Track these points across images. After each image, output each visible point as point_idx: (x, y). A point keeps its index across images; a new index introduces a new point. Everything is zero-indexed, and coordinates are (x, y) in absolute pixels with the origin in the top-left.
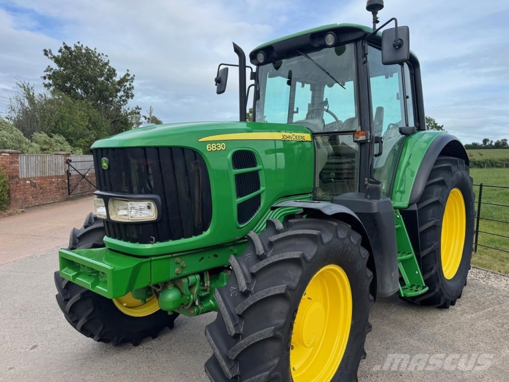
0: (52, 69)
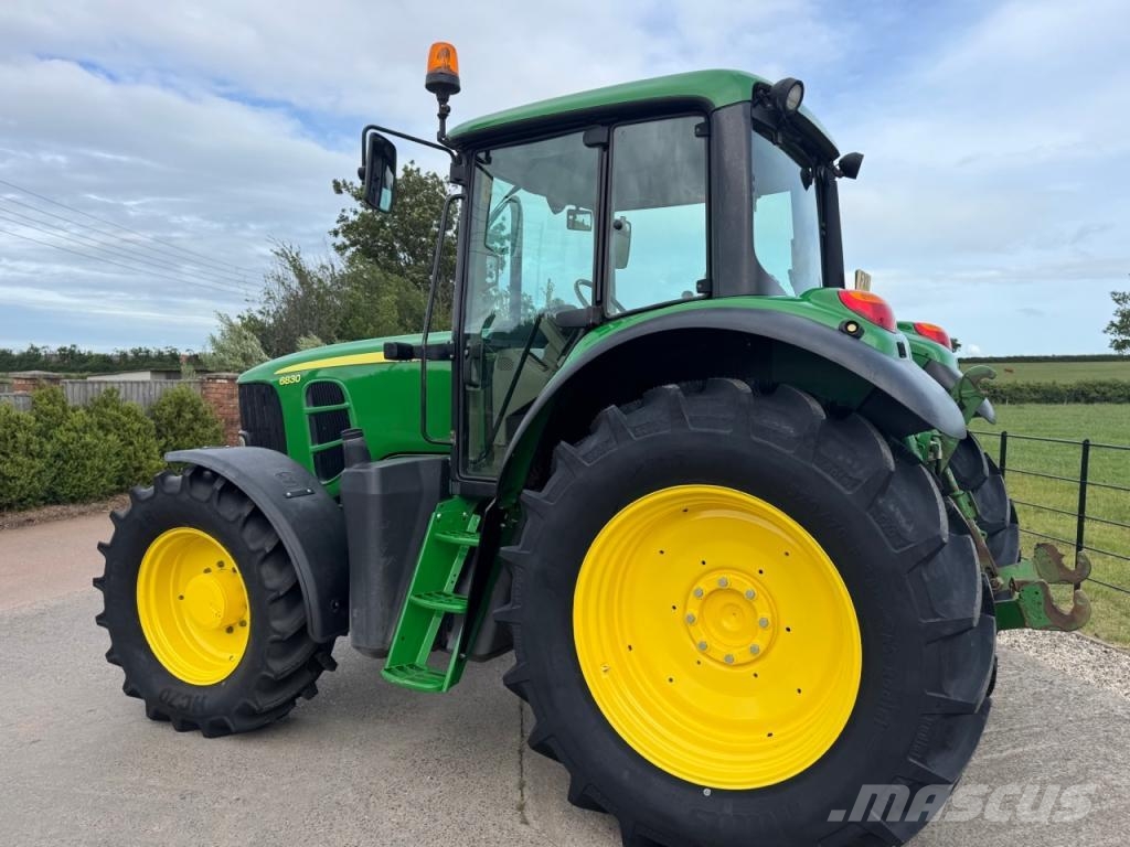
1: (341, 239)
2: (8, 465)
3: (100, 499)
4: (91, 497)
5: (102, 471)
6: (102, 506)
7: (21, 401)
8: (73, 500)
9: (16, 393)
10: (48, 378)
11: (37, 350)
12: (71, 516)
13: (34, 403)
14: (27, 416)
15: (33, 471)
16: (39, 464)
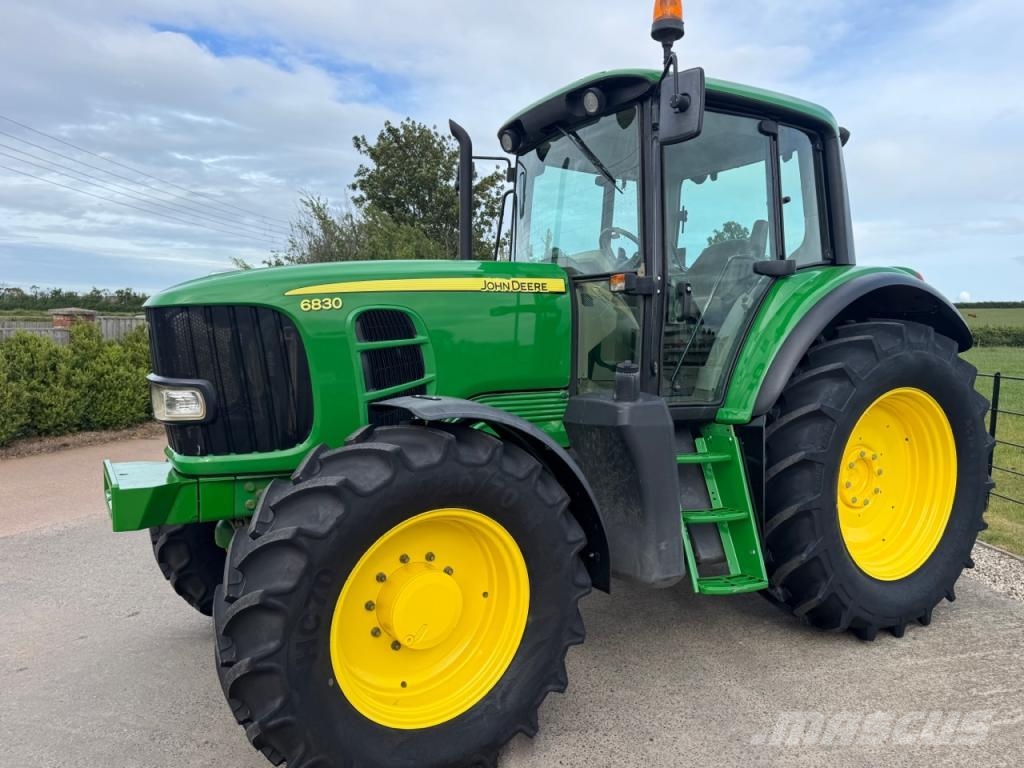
0: (367, 170)
1: (359, 193)
2: (46, 393)
3: (129, 426)
4: (121, 424)
5: (132, 401)
6: (131, 432)
7: (59, 335)
8: (105, 427)
9: (56, 327)
10: (84, 315)
11: (98, 292)
12: (104, 442)
13: (72, 337)
14: (64, 349)
15: (68, 400)
16: (74, 394)
